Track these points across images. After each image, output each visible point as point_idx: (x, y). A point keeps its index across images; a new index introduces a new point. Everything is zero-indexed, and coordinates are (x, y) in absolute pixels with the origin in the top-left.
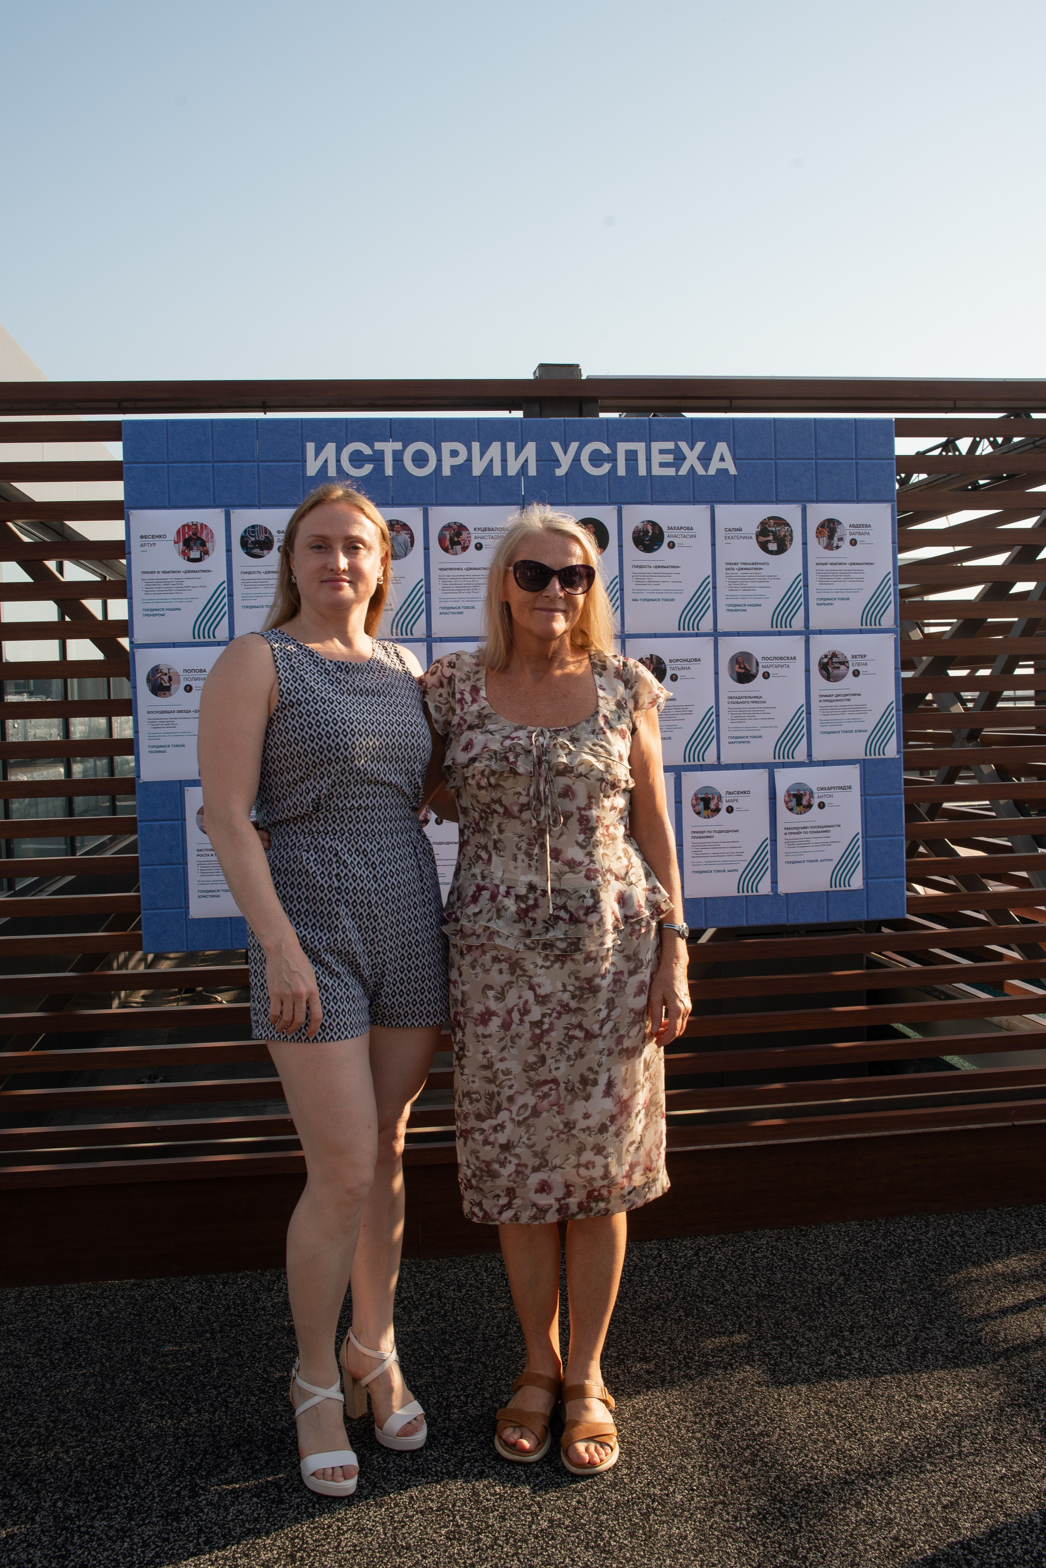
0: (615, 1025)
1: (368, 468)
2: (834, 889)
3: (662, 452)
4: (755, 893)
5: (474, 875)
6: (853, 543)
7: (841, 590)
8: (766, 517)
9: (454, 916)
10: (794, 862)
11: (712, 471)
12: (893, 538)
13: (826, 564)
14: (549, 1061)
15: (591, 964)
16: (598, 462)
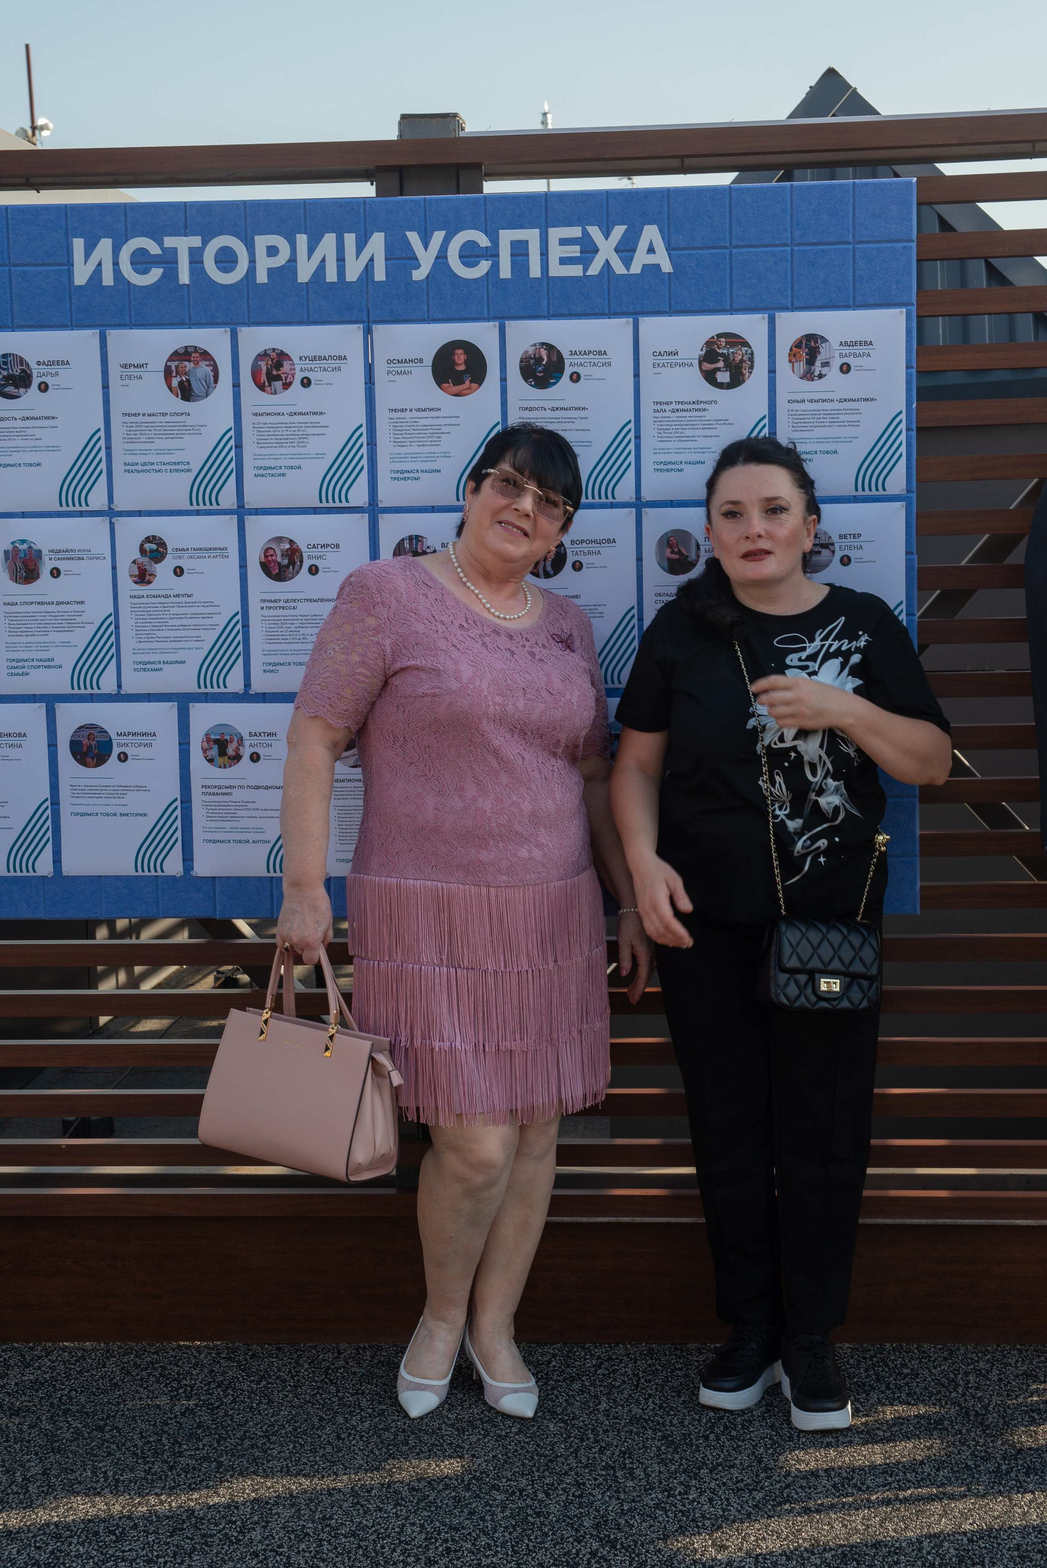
1: (156, 273)
3: (563, 242)
6: (845, 369)
7: (825, 440)
8: (714, 334)
11: (636, 268)
12: (908, 361)
13: (803, 401)
16: (472, 260)
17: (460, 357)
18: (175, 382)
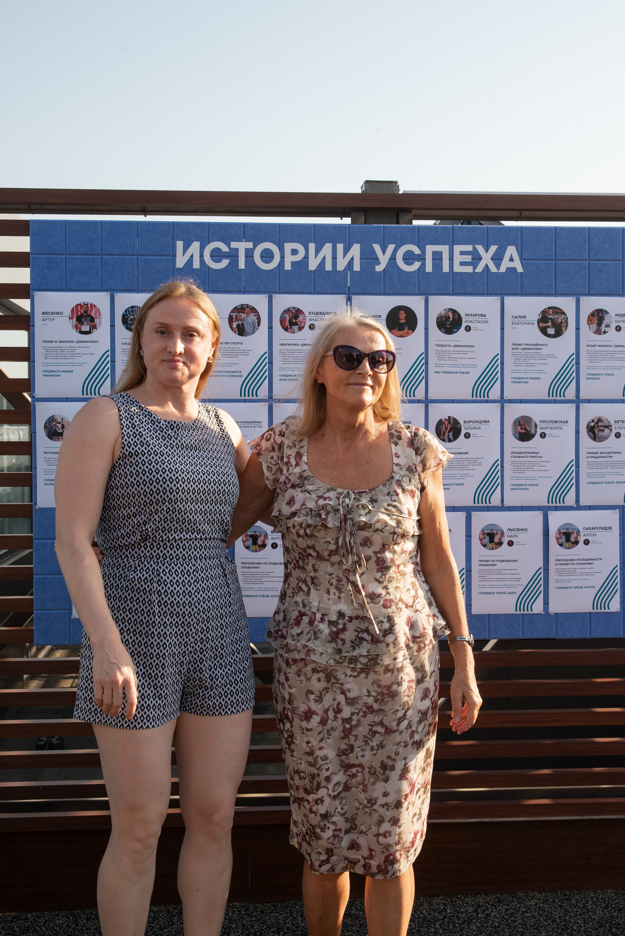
0: (409, 723)
1: (225, 263)
2: (595, 611)
3: (462, 253)
4: (530, 612)
5: (296, 602)
6: (618, 329)
7: (607, 368)
8: (546, 307)
9: (280, 633)
10: (563, 588)
11: (503, 269)
13: (595, 346)
14: (356, 750)
15: (389, 674)
16: (410, 261)
17: (402, 315)
18: (235, 325)
